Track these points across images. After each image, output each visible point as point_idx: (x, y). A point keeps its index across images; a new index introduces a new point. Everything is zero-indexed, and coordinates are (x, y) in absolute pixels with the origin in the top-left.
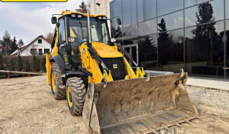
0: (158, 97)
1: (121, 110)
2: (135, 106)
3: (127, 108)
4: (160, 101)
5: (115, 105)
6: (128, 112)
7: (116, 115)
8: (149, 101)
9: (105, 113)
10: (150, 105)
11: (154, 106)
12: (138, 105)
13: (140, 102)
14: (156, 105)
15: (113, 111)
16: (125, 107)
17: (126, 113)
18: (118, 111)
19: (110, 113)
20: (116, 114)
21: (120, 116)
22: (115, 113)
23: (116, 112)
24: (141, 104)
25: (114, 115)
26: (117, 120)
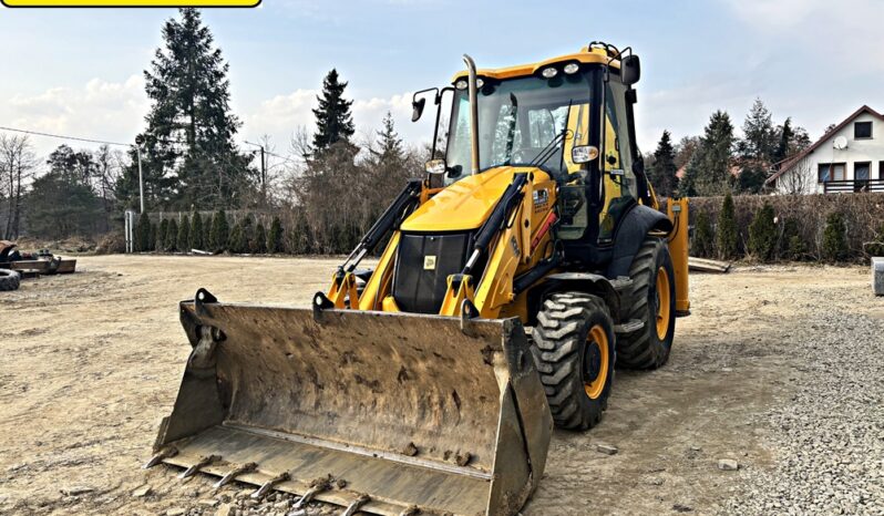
0: (454, 403)
1: (318, 404)
2: (362, 404)
3: (335, 403)
4: (464, 421)
5: (299, 381)
6: (335, 415)
7: (301, 412)
8: (416, 407)
9: (274, 395)
10: (417, 424)
11: (431, 433)
12: (373, 408)
13: (381, 400)
14: (443, 433)
15: (295, 398)
16: (330, 397)
17: (326, 417)
18: (308, 403)
19: (288, 399)
20: (301, 409)
21: (308, 418)
22: (299, 405)
23: (302, 403)
24: (386, 406)
25: (293, 410)
26: (294, 426)
